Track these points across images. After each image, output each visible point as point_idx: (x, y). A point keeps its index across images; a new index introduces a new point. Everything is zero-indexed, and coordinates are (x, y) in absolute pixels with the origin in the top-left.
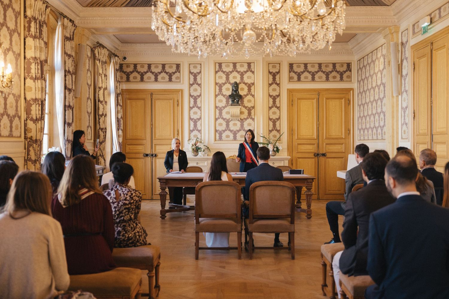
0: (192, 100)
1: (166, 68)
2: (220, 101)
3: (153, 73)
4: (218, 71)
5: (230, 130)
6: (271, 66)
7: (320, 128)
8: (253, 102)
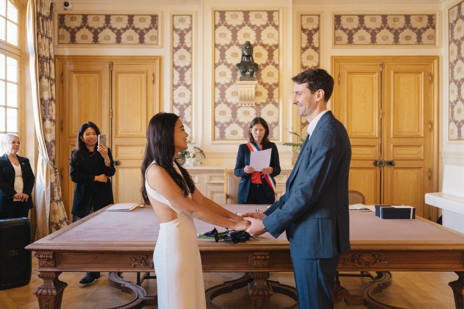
0: (177, 74)
1: (134, 22)
2: (223, 74)
3: (113, 29)
4: (220, 25)
5: (238, 122)
6: (305, 18)
7: (385, 121)
8: (276, 76)
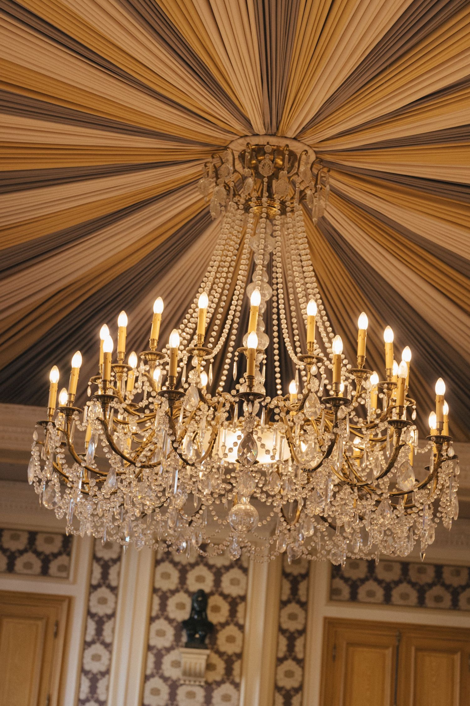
0: (92, 626)
1: (37, 543)
2: (161, 633)
4: (163, 560)
8: (239, 641)
